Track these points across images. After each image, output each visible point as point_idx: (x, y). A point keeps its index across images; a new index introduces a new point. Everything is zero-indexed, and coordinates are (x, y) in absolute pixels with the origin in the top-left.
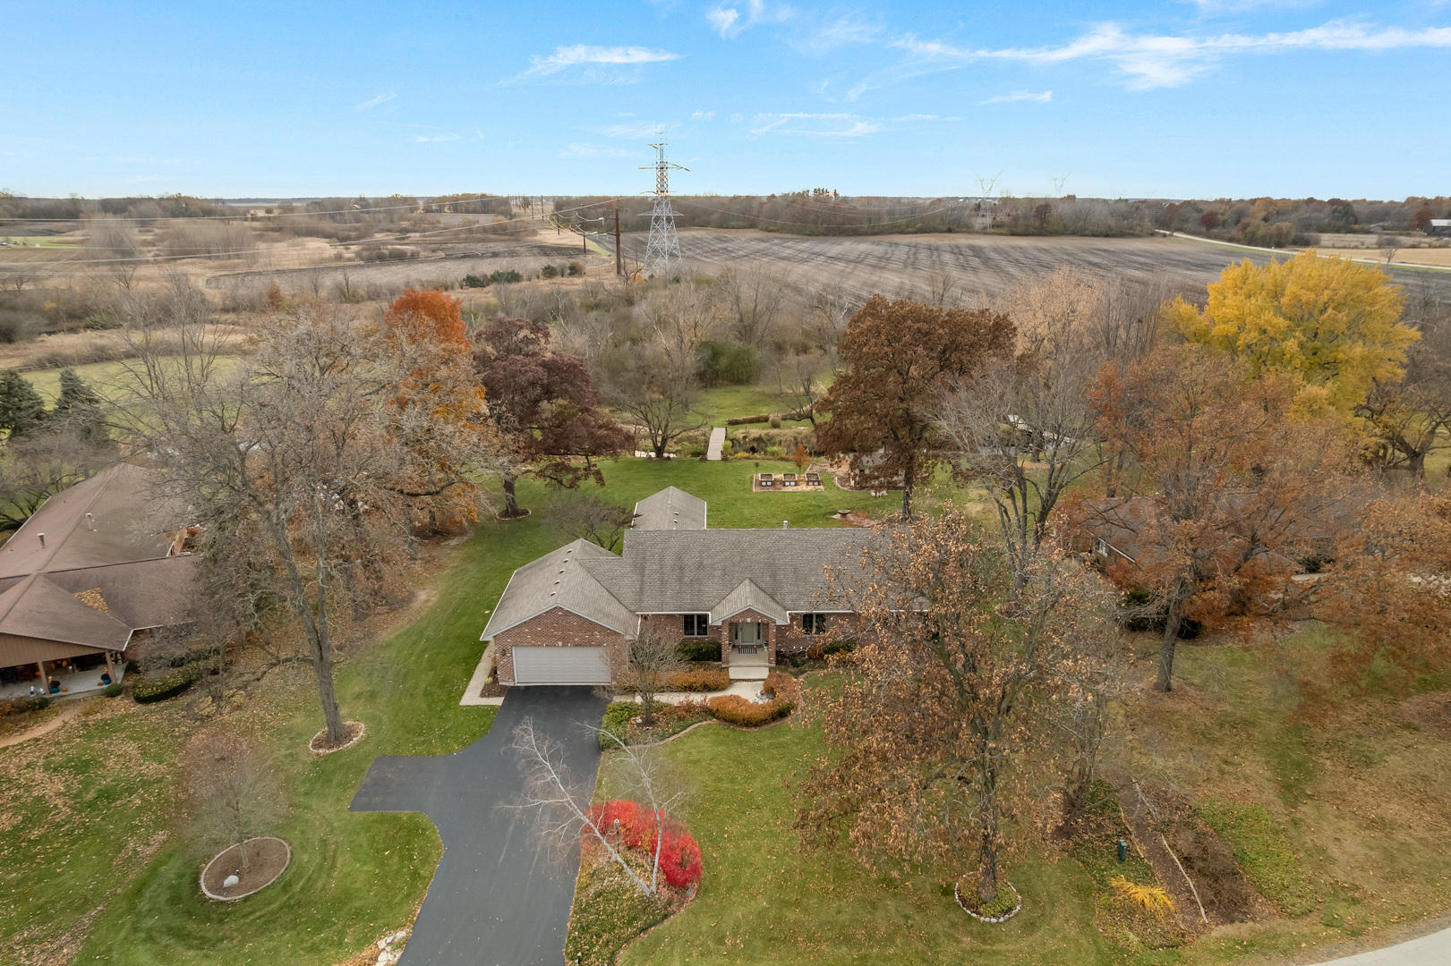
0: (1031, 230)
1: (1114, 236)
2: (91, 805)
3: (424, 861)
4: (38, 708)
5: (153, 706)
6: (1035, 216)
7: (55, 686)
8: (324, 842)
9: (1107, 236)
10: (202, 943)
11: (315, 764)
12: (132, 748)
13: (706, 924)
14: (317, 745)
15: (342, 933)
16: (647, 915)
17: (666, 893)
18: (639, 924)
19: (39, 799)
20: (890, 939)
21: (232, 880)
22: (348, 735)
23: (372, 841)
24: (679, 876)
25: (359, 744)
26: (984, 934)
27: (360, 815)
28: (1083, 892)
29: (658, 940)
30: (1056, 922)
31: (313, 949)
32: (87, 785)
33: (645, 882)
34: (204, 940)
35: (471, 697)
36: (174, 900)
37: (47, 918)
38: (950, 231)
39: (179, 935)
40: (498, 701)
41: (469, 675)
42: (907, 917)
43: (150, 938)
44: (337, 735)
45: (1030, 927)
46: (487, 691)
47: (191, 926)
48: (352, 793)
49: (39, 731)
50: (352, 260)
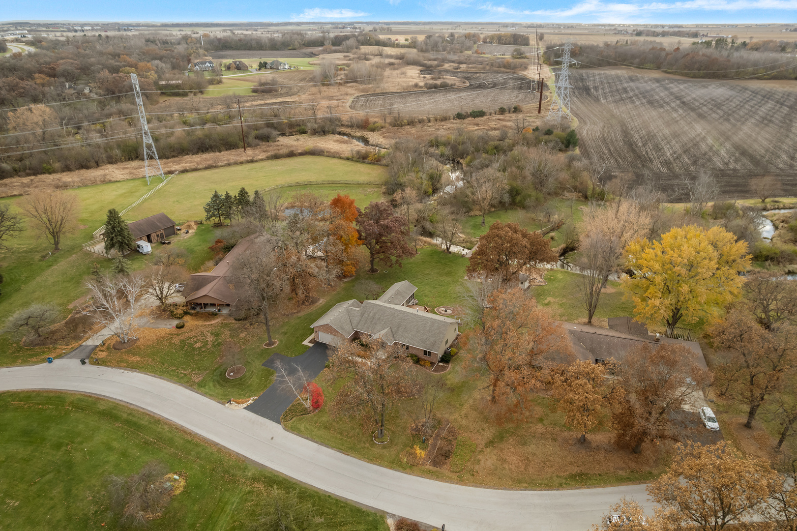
2: (215, 346)
3: (269, 383)
4: (214, 315)
5: (237, 322)
7: (219, 310)
8: (253, 371)
10: (222, 386)
11: (262, 350)
12: (228, 333)
13: (315, 419)
14: (265, 345)
15: (246, 393)
16: (305, 412)
17: (312, 408)
18: (302, 413)
19: (207, 341)
20: (351, 437)
21: (232, 374)
22: (274, 343)
23: (262, 374)
24: (316, 405)
25: (275, 347)
26: (373, 445)
27: (263, 367)
28: (406, 445)
29: (303, 418)
30: (392, 449)
31: (239, 395)
32: (217, 340)
33: (308, 404)
34: (222, 385)
35: (306, 342)
36: (220, 375)
37: (199, 370)
39: (218, 382)
40: (311, 345)
41: (310, 335)
42: (358, 434)
43: (214, 381)
44: (271, 344)
45: (384, 447)
46: (310, 342)
47: (221, 381)
48: (265, 361)
49: (213, 322)
50: (421, 87)
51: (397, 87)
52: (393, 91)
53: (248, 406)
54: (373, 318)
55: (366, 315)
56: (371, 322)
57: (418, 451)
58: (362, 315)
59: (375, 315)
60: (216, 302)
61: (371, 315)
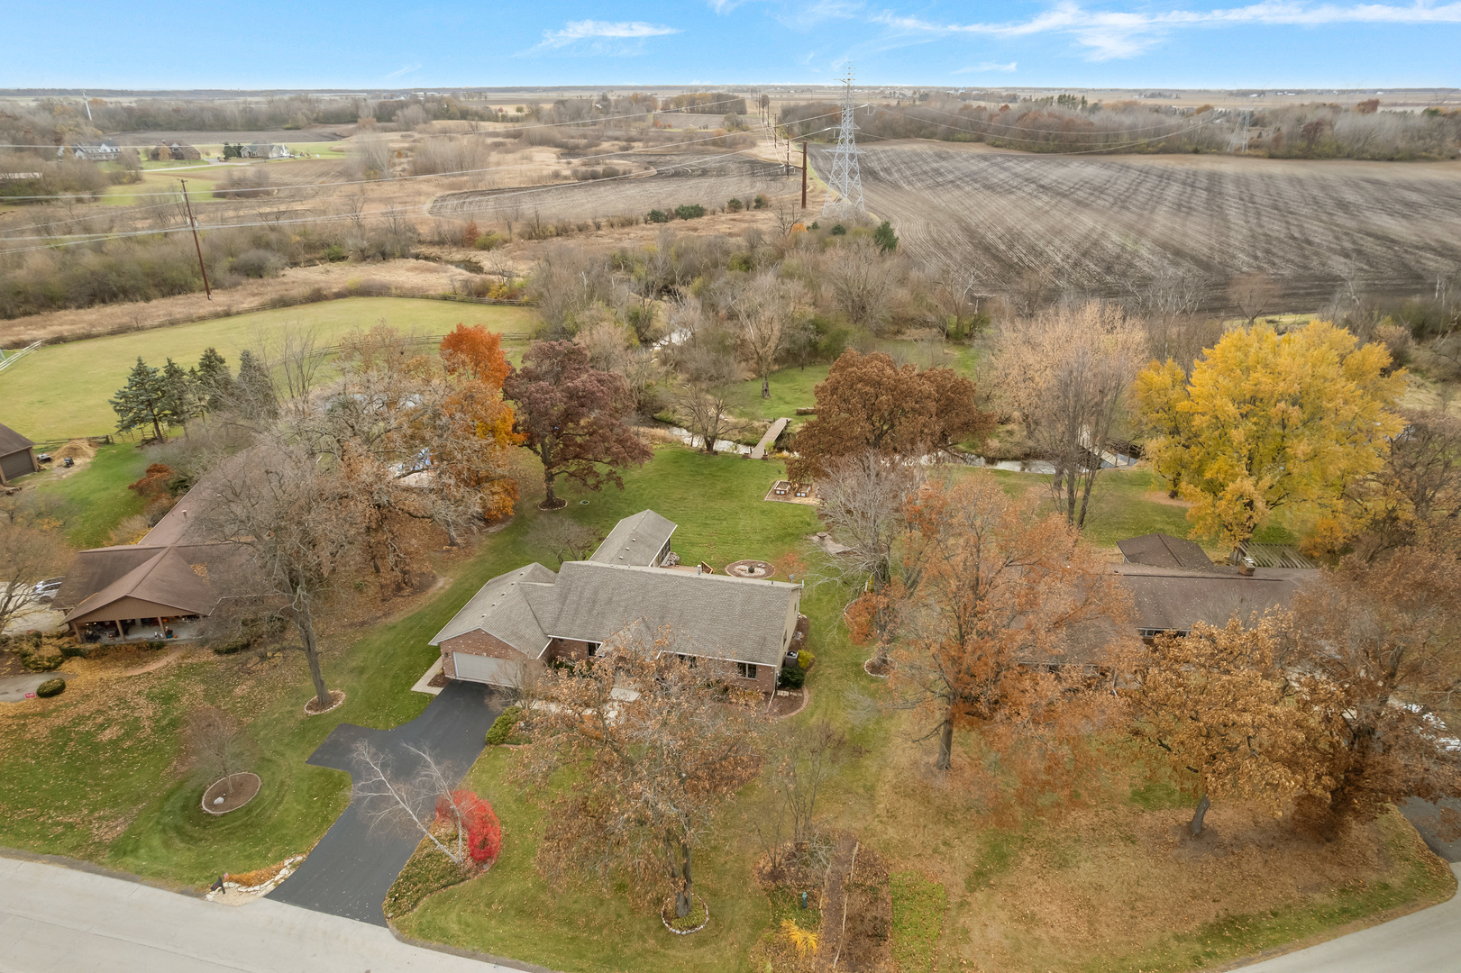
0: (1295, 152)
1: (1401, 160)
2: (163, 729)
3: (334, 809)
4: (156, 648)
5: (224, 658)
6: (1302, 136)
7: (169, 633)
8: (282, 783)
9: (1391, 159)
10: (190, 839)
11: (302, 722)
12: (199, 689)
13: (486, 891)
14: (309, 708)
15: (269, 850)
16: (453, 875)
17: (470, 862)
18: (443, 882)
19: (137, 719)
20: (600, 929)
21: (220, 800)
22: (335, 698)
23: (310, 788)
24: (483, 852)
25: (338, 710)
26: (667, 940)
27: (311, 767)
28: (758, 925)
29: (451, 895)
30: (723, 944)
31: (249, 857)
32: (166, 713)
33: (458, 853)
34: (192, 838)
35: (421, 686)
36: (184, 808)
37: (116, 804)
38: (1196, 152)
39: (179, 831)
40: (437, 691)
41: (429, 665)
42: (619, 916)
43: (164, 831)
44: (324, 702)
45: (701, 942)
46: (433, 683)
47: (188, 827)
48: (313, 749)
49: (153, 667)
50: (566, 178)
51: (518, 179)
52: (511, 186)
53: (279, 887)
54: (594, 602)
55: (573, 597)
56: (590, 611)
57: (797, 935)
58: (563, 598)
59: (596, 593)
60: (158, 614)
61: (587, 594)
